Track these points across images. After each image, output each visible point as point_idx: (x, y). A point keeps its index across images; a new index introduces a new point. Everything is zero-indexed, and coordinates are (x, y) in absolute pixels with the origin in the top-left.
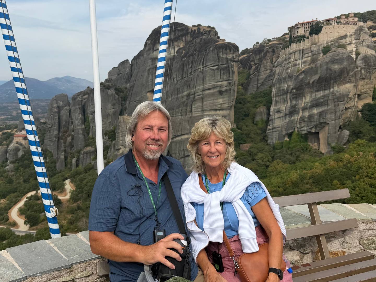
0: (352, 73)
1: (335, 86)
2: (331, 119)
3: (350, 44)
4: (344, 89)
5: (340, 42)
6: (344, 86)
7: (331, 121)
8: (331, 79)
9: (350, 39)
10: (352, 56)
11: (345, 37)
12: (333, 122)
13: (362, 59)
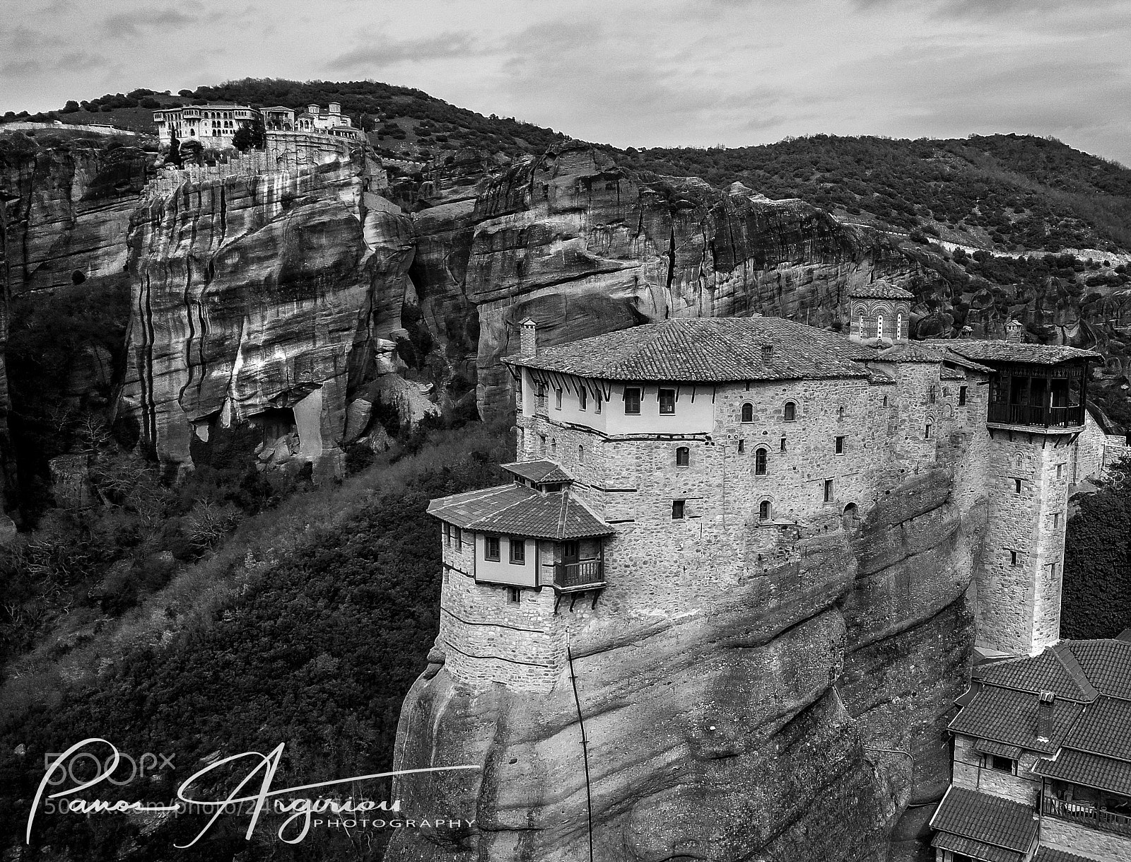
0: (362, 261)
1: (329, 291)
2: (326, 374)
3: (348, 184)
4: (348, 299)
5: (324, 179)
6: (347, 292)
7: (327, 379)
9: (347, 172)
10: (354, 215)
11: (335, 166)
12: (332, 380)
13: (376, 227)
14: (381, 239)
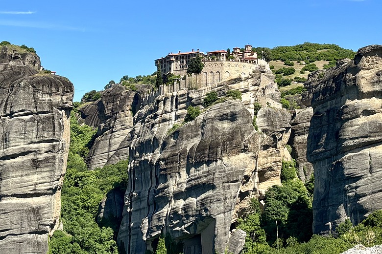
0: (249, 136)
1: (224, 156)
2: (218, 211)
3: (246, 91)
4: (237, 162)
5: (231, 88)
6: (237, 157)
7: (218, 214)
8: (217, 145)
9: (246, 83)
10: (248, 109)
11: (239, 80)
12: (222, 215)
13: (264, 116)
14: (266, 124)
